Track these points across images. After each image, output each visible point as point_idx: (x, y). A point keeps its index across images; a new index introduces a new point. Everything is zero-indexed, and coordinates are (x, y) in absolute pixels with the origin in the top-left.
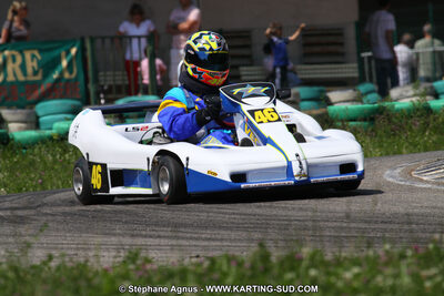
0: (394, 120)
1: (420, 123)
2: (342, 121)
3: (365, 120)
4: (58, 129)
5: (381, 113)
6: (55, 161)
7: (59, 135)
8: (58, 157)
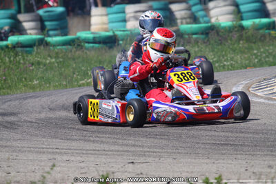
0: (221, 34)
1: (236, 36)
2: (188, 34)
3: (202, 34)
4: (12, 41)
5: (213, 30)
6: (10, 62)
7: (12, 44)
8: (12, 59)
